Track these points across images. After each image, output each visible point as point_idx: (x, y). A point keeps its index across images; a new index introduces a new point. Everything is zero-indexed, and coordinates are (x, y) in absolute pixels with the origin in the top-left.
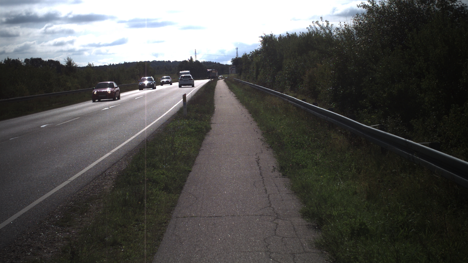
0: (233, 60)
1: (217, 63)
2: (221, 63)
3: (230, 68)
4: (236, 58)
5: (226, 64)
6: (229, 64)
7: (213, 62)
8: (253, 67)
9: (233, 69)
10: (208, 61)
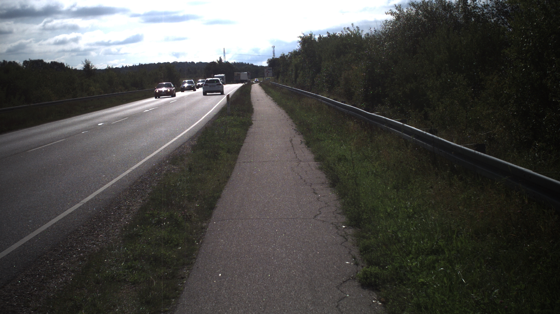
0: (269, 61)
1: (250, 64)
2: (255, 64)
3: (265, 70)
4: (273, 58)
5: (261, 66)
6: (265, 65)
7: (245, 63)
8: (292, 70)
9: (269, 71)
10: (240, 62)
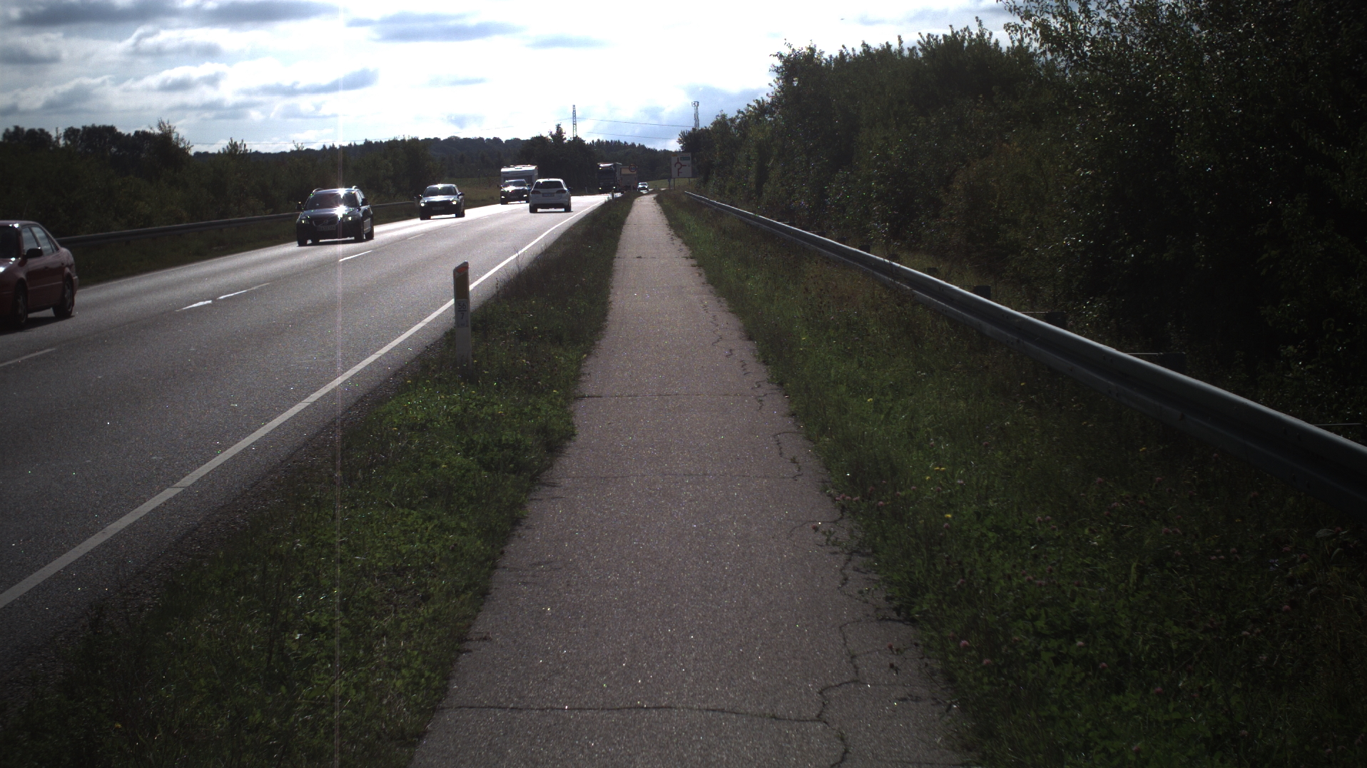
0: (684, 136)
1: (637, 145)
2: (648, 146)
3: (674, 160)
4: (694, 129)
5: (665, 150)
7: (625, 143)
8: (748, 158)
9: (683, 162)
